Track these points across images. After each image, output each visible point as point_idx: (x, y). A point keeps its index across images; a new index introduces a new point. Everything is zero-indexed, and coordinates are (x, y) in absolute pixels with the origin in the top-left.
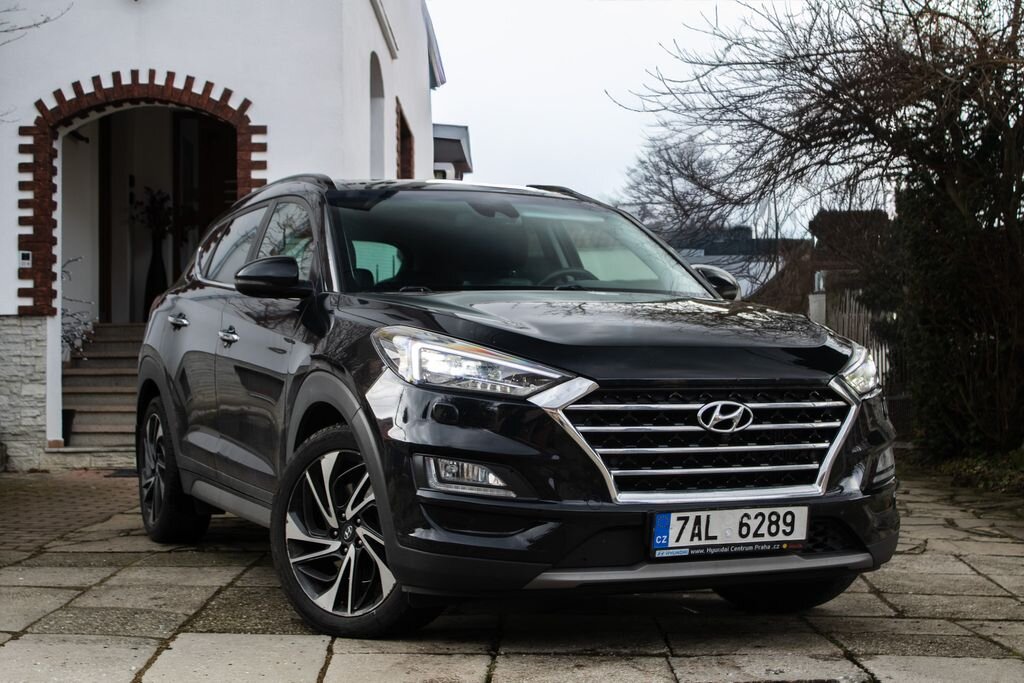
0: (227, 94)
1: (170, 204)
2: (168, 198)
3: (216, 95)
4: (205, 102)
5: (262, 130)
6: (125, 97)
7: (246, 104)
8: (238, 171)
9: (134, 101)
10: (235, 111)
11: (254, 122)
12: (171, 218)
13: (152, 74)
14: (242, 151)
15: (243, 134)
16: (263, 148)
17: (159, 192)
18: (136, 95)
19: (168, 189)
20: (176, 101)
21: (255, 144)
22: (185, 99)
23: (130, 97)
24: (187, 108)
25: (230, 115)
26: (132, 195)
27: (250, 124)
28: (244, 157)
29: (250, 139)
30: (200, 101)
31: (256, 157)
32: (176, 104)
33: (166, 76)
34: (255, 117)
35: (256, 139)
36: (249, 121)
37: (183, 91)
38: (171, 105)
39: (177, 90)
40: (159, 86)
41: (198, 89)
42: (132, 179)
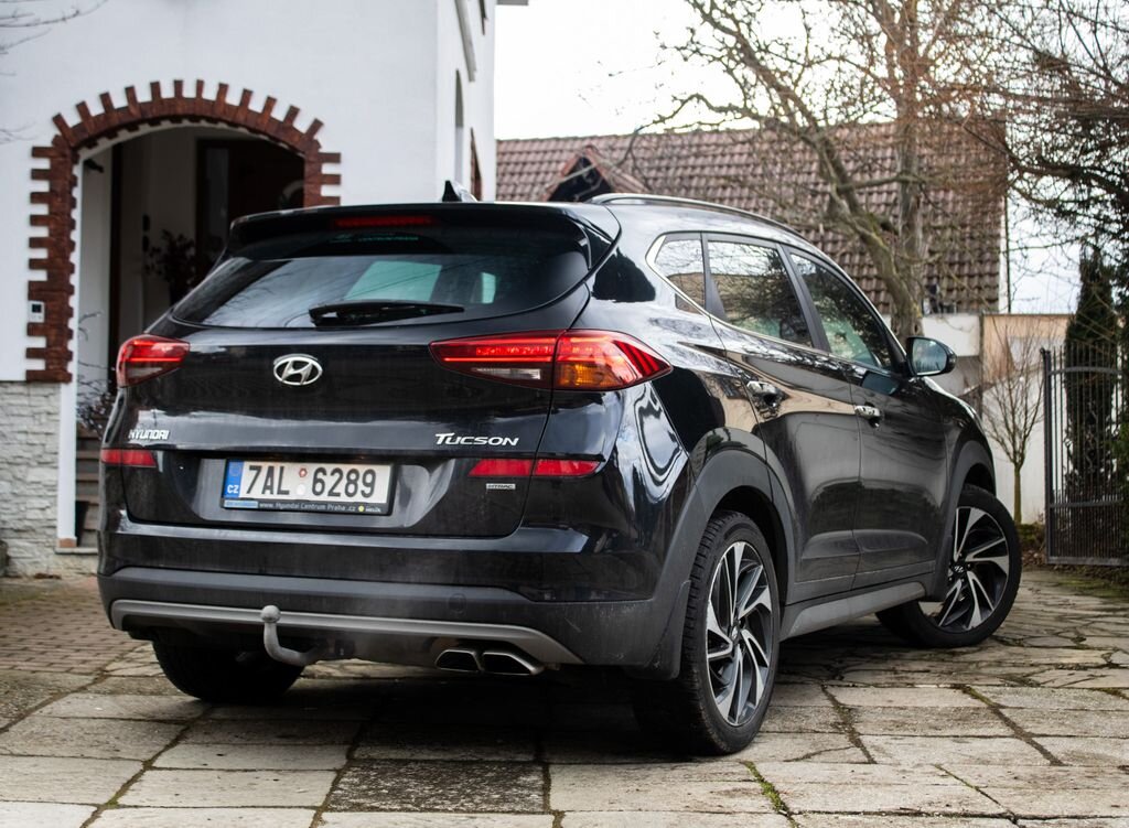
0: (293, 113)
1: (192, 252)
2: (188, 246)
3: (279, 114)
4: (266, 122)
5: (335, 158)
6: (165, 113)
7: (316, 125)
9: (176, 118)
10: (301, 134)
11: (325, 148)
13: (200, 85)
14: (311, 183)
15: (312, 162)
16: (335, 180)
17: (181, 237)
18: (180, 111)
19: (191, 235)
20: (229, 119)
21: (326, 176)
22: (241, 118)
23: (172, 113)
24: (241, 130)
25: (296, 139)
26: (146, 241)
27: (322, 150)
28: (313, 191)
29: (320, 170)
30: (259, 120)
31: (326, 191)
32: (230, 124)
33: (217, 88)
34: (326, 143)
35: (327, 169)
36: (319, 147)
37: (237, 108)
38: (222, 125)
39: (230, 107)
40: (207, 101)
41: (256, 105)
42: (146, 221)
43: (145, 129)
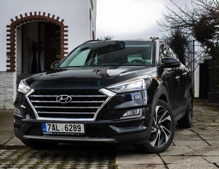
0: (58, 18)
1: (38, 45)
2: (37, 44)
3: (55, 18)
4: (53, 20)
5: (67, 27)
6: (33, 18)
7: (63, 20)
8: (61, 37)
9: (35, 19)
10: (60, 22)
11: (65, 25)
12: (38, 48)
13: (40, 13)
14: (62, 32)
15: (62, 28)
16: (67, 31)
17: (35, 42)
18: (36, 18)
19: (37, 41)
22: (48, 19)
24: (48, 21)
26: (28, 43)
31: (65, 33)
32: (45, 20)
33: (43, 13)
34: (65, 24)
35: (65, 29)
36: (64, 25)
37: (47, 17)
38: (44, 21)
39: (46, 17)
40: (41, 16)
41: (51, 17)
42: (28, 38)
43: (29, 21)
